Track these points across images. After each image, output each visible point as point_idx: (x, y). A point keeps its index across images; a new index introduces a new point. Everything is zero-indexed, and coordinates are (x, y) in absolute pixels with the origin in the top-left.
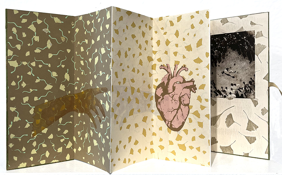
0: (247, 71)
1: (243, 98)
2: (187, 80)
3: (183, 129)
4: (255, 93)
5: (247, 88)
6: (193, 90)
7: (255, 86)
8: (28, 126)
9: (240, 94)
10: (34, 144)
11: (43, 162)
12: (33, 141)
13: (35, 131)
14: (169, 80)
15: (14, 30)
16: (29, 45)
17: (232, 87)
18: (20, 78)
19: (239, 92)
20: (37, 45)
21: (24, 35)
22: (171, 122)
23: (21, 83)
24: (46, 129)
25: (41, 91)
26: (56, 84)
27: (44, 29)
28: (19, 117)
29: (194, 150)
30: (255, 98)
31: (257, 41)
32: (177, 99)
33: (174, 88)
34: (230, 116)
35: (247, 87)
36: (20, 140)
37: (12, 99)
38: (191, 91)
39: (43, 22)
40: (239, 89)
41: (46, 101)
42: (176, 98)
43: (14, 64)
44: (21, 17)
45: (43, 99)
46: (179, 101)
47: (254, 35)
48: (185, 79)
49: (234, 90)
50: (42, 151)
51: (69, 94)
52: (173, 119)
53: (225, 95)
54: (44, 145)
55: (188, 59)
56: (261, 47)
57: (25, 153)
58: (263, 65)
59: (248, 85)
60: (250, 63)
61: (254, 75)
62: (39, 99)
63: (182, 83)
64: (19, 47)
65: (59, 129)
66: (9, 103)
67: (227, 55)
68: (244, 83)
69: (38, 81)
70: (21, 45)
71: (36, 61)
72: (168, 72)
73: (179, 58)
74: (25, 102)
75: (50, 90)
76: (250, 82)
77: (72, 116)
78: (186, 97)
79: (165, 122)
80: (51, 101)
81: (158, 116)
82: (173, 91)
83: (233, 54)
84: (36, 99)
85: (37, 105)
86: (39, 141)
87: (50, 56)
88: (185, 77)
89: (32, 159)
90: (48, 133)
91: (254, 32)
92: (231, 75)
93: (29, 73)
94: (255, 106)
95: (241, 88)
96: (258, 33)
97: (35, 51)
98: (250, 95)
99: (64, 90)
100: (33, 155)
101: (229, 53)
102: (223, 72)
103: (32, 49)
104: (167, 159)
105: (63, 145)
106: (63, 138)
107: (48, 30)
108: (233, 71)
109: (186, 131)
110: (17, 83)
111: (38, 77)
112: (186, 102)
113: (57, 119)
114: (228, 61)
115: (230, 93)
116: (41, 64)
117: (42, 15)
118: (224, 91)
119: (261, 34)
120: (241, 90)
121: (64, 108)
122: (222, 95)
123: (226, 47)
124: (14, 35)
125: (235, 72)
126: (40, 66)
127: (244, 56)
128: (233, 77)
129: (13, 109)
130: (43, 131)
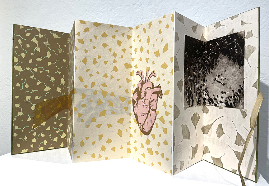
0: (236, 77)
1: (232, 107)
2: (155, 85)
3: (151, 133)
4: (243, 102)
5: (236, 97)
6: (160, 96)
7: (243, 94)
8: (29, 119)
9: (229, 103)
10: (35, 134)
11: (42, 148)
12: (34, 132)
13: (36, 124)
14: (142, 85)
15: (20, 42)
16: (32, 54)
17: (222, 95)
18: (24, 80)
19: (228, 100)
20: (38, 54)
21: (28, 46)
22: (143, 125)
23: (25, 84)
24: (45, 123)
25: (41, 91)
26: (54, 86)
27: (45, 42)
28: (22, 112)
29: (159, 155)
30: (243, 108)
31: (247, 43)
32: (148, 104)
33: (145, 93)
34: (220, 126)
35: (236, 95)
36: (23, 130)
37: (17, 97)
38: (158, 97)
39: (44, 36)
40: (228, 98)
41: (45, 100)
42: (147, 102)
43: (19, 69)
44: (25, 31)
45: (43, 98)
46: (148, 106)
47: (244, 35)
48: (154, 85)
49: (224, 99)
50: (40, 140)
51: (64, 95)
52: (144, 123)
53: (216, 103)
54: (43, 135)
55: (156, 64)
56: (250, 49)
57: (26, 141)
58: (252, 71)
59: (237, 93)
60: (239, 68)
61: (243, 82)
62: (40, 98)
63: (151, 89)
64: (23, 55)
65: (55, 123)
66: (14, 101)
67: (219, 61)
68: (233, 91)
69: (38, 83)
70: (25, 54)
71: (37, 68)
72: (142, 78)
73: (150, 64)
74: (27, 100)
75: (48, 91)
76: (239, 90)
77: (66, 113)
78: (154, 102)
79: (139, 125)
80: (49, 100)
81: (134, 119)
82: (145, 97)
83: (224, 60)
84: (37, 98)
85: (38, 103)
86: (38, 132)
87: (49, 64)
88: (154, 83)
89: (32, 146)
90: (47, 126)
91: (244, 33)
92: (222, 83)
93: (32, 77)
94: (244, 118)
95: (230, 97)
96: (248, 32)
97: (37, 59)
98: (238, 105)
99: (60, 92)
100: (33, 143)
101: (221, 59)
102: (215, 80)
103: (34, 58)
104: (139, 161)
105: (58, 135)
106: (58, 130)
107: (48, 43)
108: (223, 78)
109: (153, 136)
110: (21, 84)
111: (39, 81)
112: (154, 108)
113: (54, 114)
114: (219, 68)
115: (221, 102)
116: (42, 70)
117: (43, 31)
118: (216, 99)
119: (251, 34)
120: (230, 98)
121: (60, 106)
122: (214, 103)
123: (218, 53)
124: (19, 46)
125: (226, 78)
126: (41, 72)
127: (234, 61)
128: (224, 85)
129: (17, 106)
130: (42, 124)
